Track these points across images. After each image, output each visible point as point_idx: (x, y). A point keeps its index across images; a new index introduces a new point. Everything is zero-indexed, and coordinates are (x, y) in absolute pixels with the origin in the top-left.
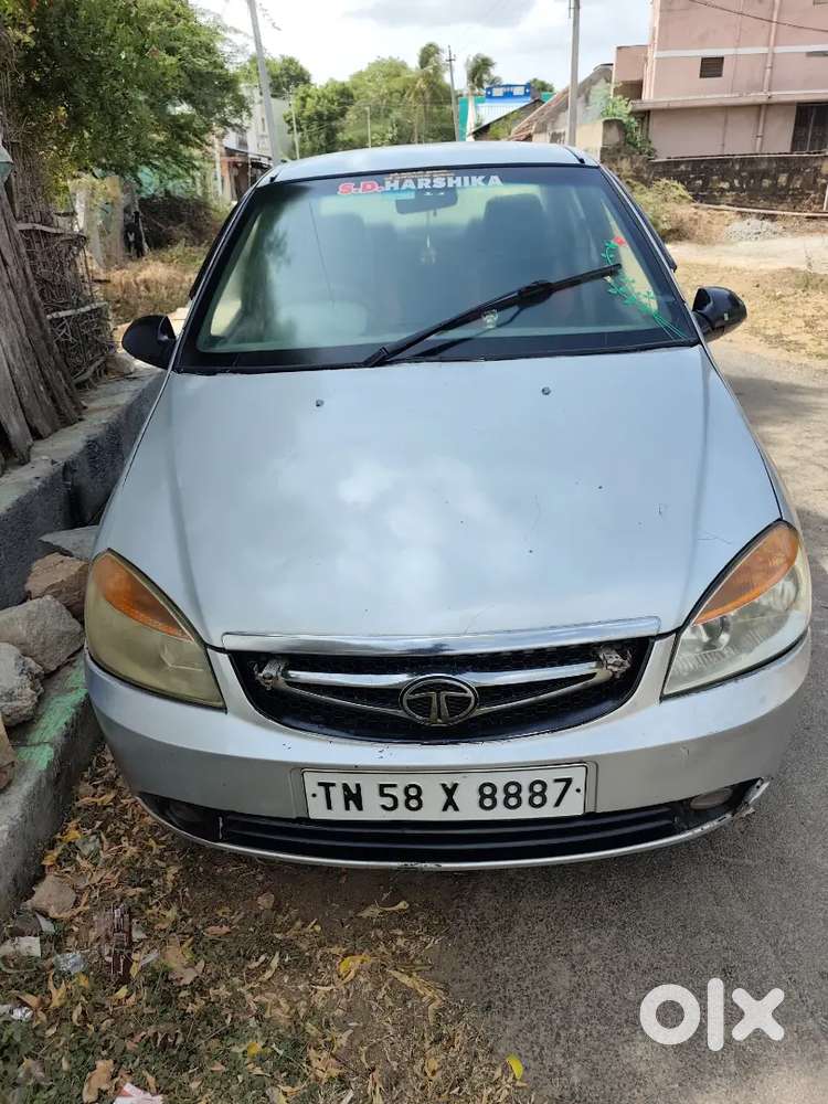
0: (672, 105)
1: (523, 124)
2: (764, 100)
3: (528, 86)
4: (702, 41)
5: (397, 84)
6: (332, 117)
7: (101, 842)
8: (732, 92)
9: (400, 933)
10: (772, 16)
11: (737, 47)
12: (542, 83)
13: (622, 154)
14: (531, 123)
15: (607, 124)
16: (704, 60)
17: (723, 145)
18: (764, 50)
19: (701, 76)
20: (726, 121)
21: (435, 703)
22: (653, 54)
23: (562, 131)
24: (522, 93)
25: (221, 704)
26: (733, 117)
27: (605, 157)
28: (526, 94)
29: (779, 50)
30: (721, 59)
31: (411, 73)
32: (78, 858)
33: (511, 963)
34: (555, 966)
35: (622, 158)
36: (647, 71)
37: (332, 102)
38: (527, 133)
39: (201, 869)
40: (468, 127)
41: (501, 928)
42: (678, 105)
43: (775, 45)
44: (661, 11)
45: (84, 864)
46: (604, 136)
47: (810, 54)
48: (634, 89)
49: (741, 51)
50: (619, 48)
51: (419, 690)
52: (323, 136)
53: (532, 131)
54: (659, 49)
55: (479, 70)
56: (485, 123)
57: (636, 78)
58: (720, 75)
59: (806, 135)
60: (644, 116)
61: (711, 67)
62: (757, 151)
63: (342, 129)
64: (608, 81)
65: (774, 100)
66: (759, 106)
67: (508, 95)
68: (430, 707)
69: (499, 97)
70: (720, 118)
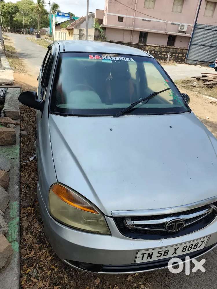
0: (112, 27)
1: (70, 25)
2: (133, 29)
3: (68, 14)
4: (118, 12)
5: (31, 7)
6: (12, 13)
7: (37, 271)
8: (125, 26)
9: (141, 283)
10: (135, 9)
11: (127, 15)
12: (72, 14)
13: (99, 38)
14: (72, 25)
15: (96, 29)
16: (119, 17)
17: (123, 39)
18: (133, 17)
19: (118, 21)
20: (124, 33)
21: (174, 226)
22: (106, 13)
23: (83, 29)
24: (67, 16)
25: (109, 233)
26: (126, 33)
27: (95, 38)
28: (68, 16)
29: (136, 17)
30: (123, 17)
31: (35, 4)
32: (32, 279)
33: (173, 287)
34: (185, 285)
35: (99, 39)
36: (105, 17)
37: (12, 9)
38: (72, 28)
39: (73, 274)
40: (53, 23)
41: (166, 276)
42: (113, 27)
43: (135, 16)
44: (109, 2)
45: (35, 280)
46: (95, 33)
47: (143, 20)
48: (101, 21)
49: (128, 16)
50: (97, 10)
51: (171, 223)
52: (9, 18)
53: (73, 27)
54: (108, 12)
55: (55, 7)
56: (59, 23)
57: (101, 18)
58: (123, 22)
59: (142, 40)
60: (104, 28)
61: (121, 19)
62: (131, 42)
63: (15, 17)
64: (94, 17)
65: (135, 30)
66: (131, 31)
67: (63, 15)
68: (173, 227)
69: (61, 16)
70: (122, 32)
